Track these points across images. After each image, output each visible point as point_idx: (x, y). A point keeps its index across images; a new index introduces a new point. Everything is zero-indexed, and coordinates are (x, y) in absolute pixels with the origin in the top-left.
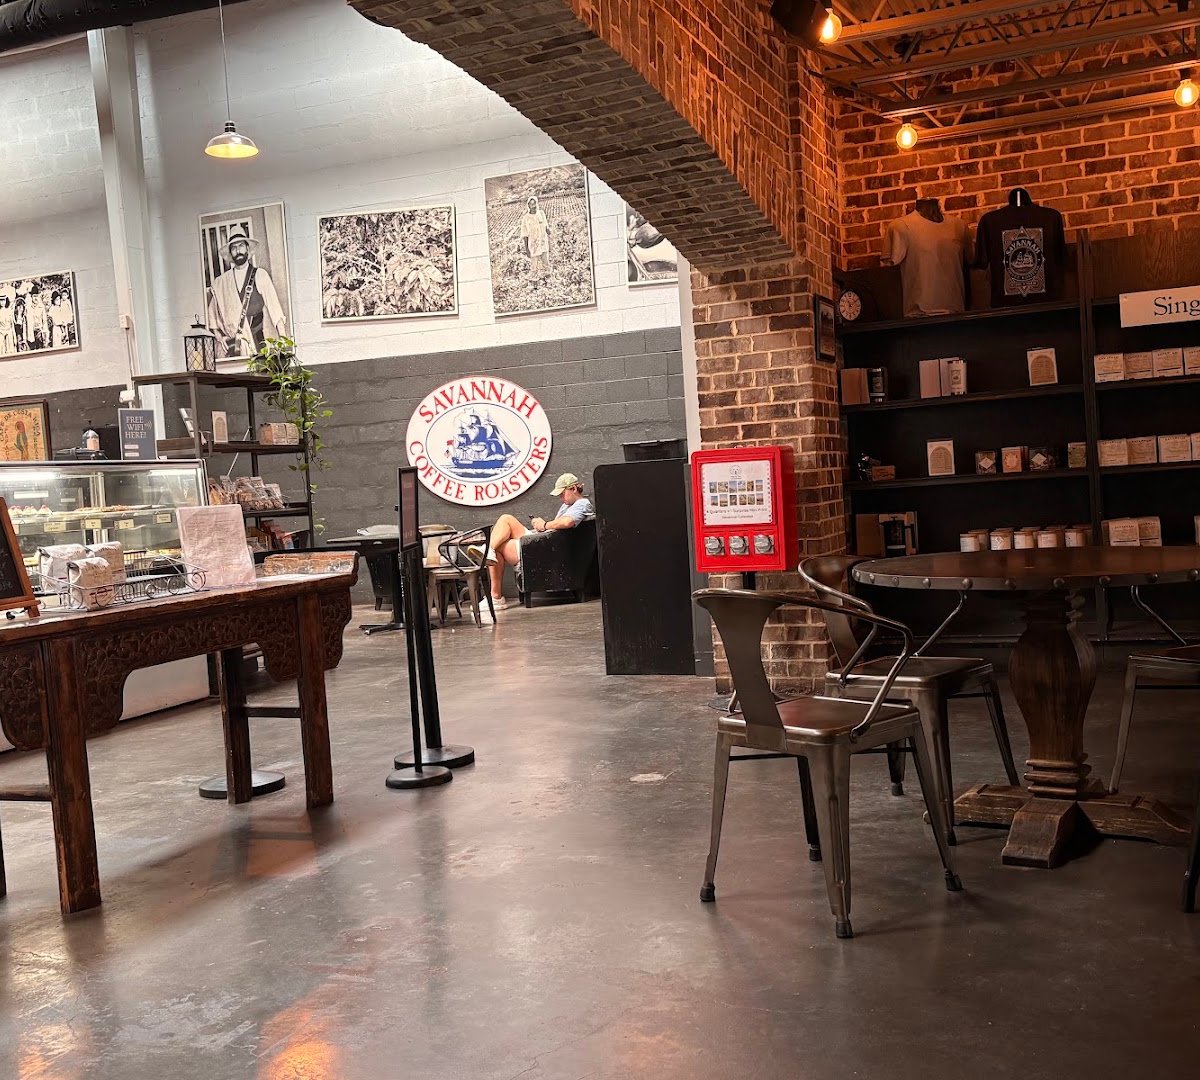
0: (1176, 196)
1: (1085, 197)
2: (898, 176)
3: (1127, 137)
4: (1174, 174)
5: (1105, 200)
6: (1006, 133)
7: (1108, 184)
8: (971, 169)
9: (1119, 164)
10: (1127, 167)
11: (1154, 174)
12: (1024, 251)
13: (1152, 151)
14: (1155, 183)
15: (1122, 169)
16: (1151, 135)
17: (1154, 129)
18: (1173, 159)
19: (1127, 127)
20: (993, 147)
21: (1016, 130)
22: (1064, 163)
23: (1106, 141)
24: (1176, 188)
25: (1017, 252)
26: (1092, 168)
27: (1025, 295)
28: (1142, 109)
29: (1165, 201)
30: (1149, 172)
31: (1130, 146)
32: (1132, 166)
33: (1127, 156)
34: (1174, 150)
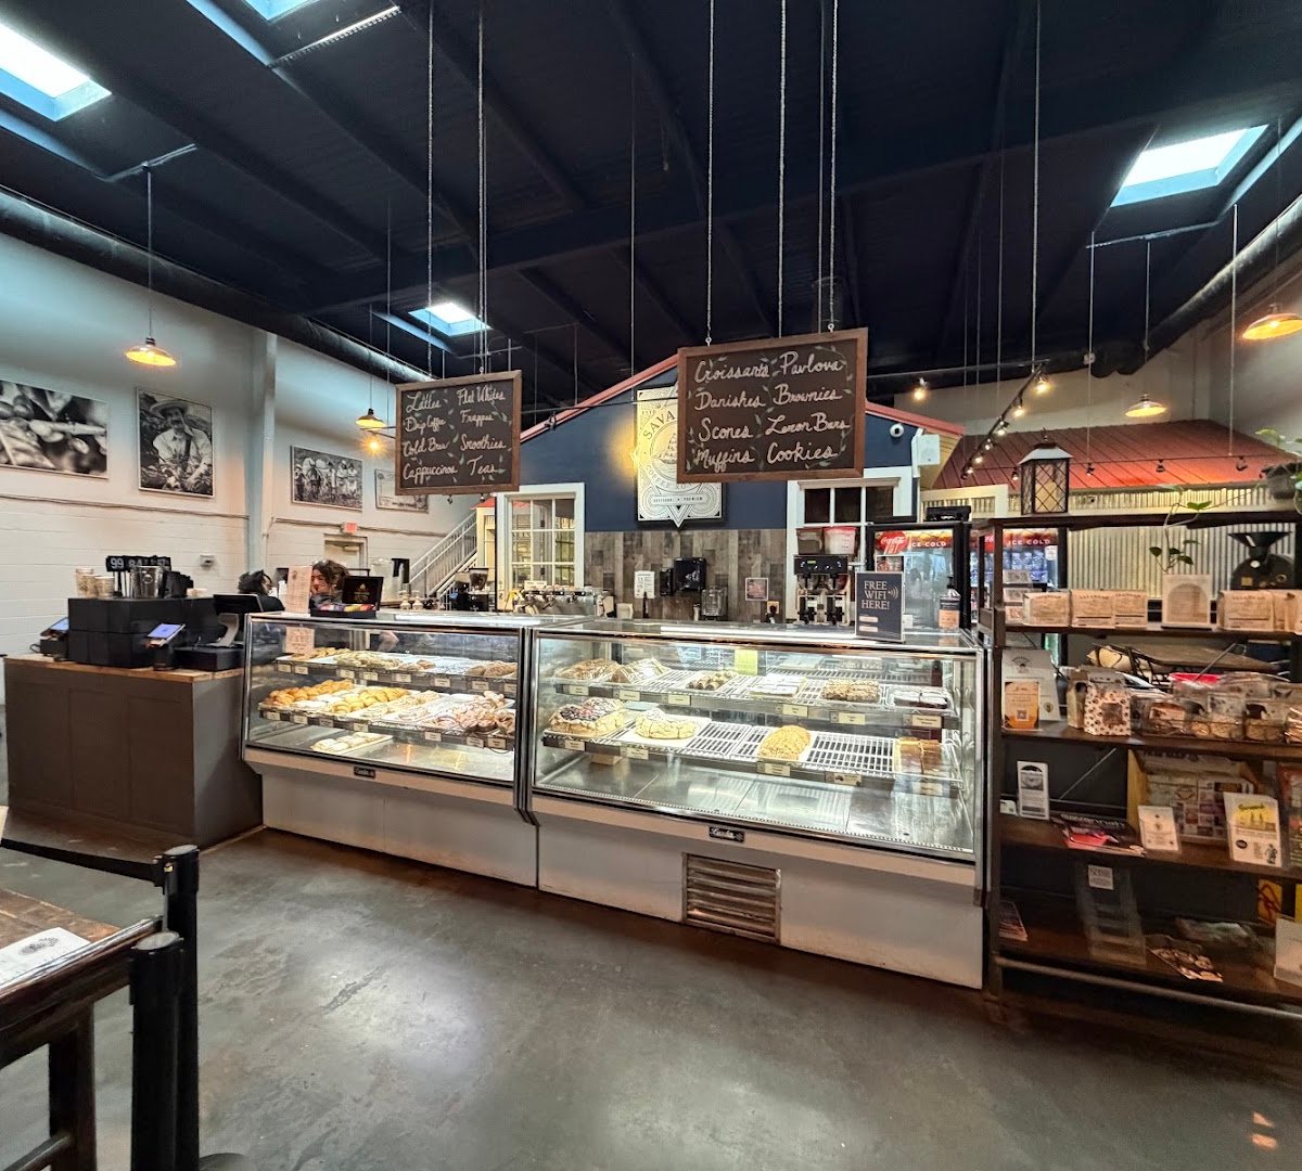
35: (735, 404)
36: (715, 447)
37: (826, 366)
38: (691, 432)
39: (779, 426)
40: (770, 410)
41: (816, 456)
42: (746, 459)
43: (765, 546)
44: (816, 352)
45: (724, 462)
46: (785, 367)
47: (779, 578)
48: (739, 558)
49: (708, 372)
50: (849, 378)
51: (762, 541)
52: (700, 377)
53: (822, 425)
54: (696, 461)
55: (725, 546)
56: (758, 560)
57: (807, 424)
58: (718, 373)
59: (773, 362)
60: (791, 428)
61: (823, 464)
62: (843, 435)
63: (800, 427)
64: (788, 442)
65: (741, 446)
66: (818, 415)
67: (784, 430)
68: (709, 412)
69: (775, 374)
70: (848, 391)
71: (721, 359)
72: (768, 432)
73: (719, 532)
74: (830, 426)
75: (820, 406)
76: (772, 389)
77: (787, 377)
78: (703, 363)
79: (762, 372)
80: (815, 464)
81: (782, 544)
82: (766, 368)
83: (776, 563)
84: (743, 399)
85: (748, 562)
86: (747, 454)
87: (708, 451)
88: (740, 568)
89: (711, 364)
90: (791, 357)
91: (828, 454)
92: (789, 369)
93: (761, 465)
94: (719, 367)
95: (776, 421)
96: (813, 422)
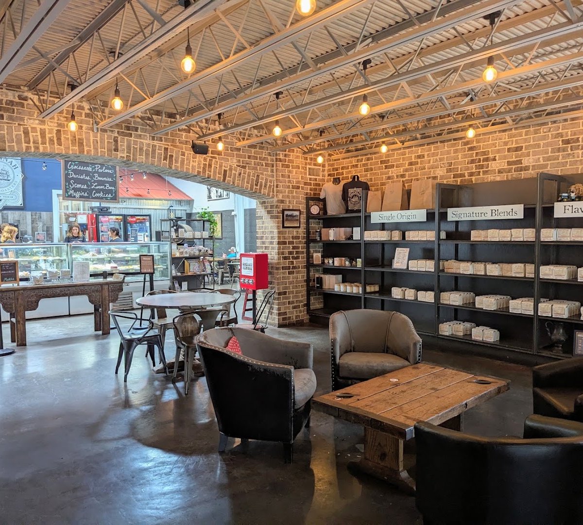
0: (407, 178)
1: (384, 176)
2: (340, 167)
3: (395, 157)
4: (406, 170)
5: (389, 178)
6: (366, 155)
7: (390, 173)
8: (356, 166)
9: (393, 166)
10: (395, 167)
11: (402, 170)
12: (355, 195)
13: (401, 162)
14: (402, 173)
15: (394, 168)
16: (402, 157)
17: (403, 155)
18: (407, 165)
19: (395, 154)
20: (362, 159)
21: (368, 154)
22: (379, 165)
23: (390, 159)
24: (407, 175)
25: (353, 196)
26: (386, 167)
27: (355, 209)
28: (399, 148)
29: (404, 179)
30: (400, 169)
31: (396, 160)
32: (396, 167)
33: (395, 163)
34: (407, 162)
35: (82, 177)
36: (76, 190)
37: (108, 171)
38: (67, 184)
39: (96, 186)
40: (93, 181)
41: (107, 196)
42: (86, 195)
43: (43, 219)
44: (105, 166)
45: (79, 195)
46: (97, 169)
47: (50, 232)
48: (32, 224)
49: (72, 166)
50: (115, 175)
51: (42, 217)
52: (69, 167)
53: (108, 188)
54: (69, 194)
55: (25, 218)
56: (40, 225)
57: (103, 187)
58: (75, 166)
59: (93, 167)
60: (99, 187)
61: (108, 198)
62: (114, 191)
63: (102, 187)
64: (98, 191)
65: (84, 190)
66: (107, 184)
67: (97, 188)
68: (73, 178)
69: (94, 170)
70: (115, 179)
71: (76, 163)
72: (92, 187)
73: (22, 212)
74: (110, 188)
75: (107, 182)
76: (93, 174)
77: (97, 172)
78: (70, 163)
79: (89, 169)
80: (106, 198)
81: (51, 218)
82: (91, 168)
83: (49, 226)
84: (84, 176)
85: (36, 225)
86: (86, 193)
87: (73, 191)
88: (32, 228)
89: (73, 163)
90: (98, 167)
91: (110, 196)
92: (98, 169)
93: (91, 197)
94: (76, 165)
95: (95, 185)
96: (105, 186)
